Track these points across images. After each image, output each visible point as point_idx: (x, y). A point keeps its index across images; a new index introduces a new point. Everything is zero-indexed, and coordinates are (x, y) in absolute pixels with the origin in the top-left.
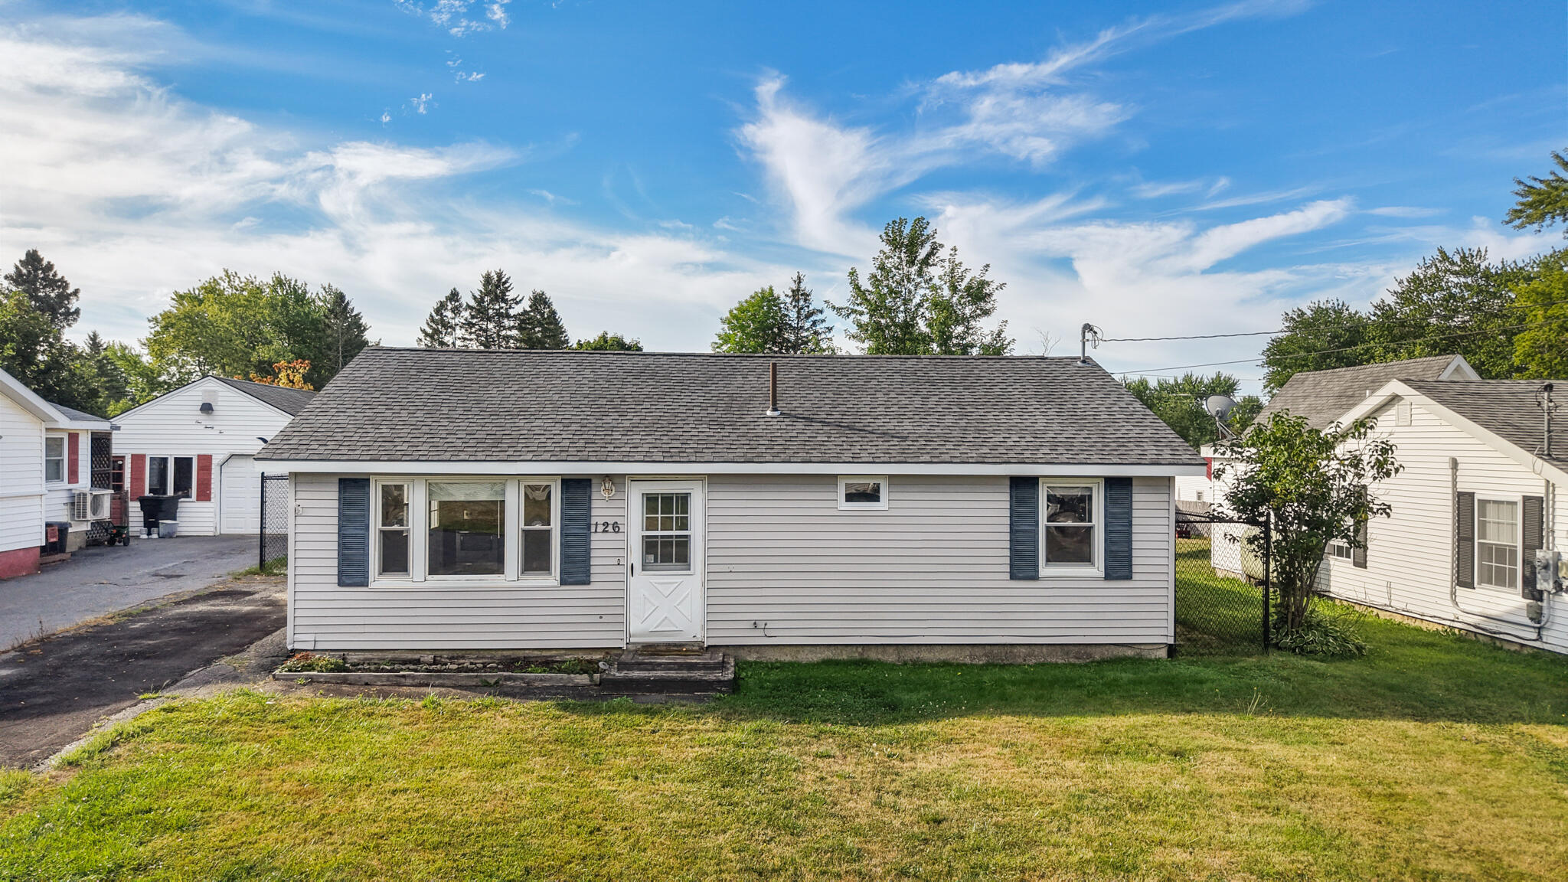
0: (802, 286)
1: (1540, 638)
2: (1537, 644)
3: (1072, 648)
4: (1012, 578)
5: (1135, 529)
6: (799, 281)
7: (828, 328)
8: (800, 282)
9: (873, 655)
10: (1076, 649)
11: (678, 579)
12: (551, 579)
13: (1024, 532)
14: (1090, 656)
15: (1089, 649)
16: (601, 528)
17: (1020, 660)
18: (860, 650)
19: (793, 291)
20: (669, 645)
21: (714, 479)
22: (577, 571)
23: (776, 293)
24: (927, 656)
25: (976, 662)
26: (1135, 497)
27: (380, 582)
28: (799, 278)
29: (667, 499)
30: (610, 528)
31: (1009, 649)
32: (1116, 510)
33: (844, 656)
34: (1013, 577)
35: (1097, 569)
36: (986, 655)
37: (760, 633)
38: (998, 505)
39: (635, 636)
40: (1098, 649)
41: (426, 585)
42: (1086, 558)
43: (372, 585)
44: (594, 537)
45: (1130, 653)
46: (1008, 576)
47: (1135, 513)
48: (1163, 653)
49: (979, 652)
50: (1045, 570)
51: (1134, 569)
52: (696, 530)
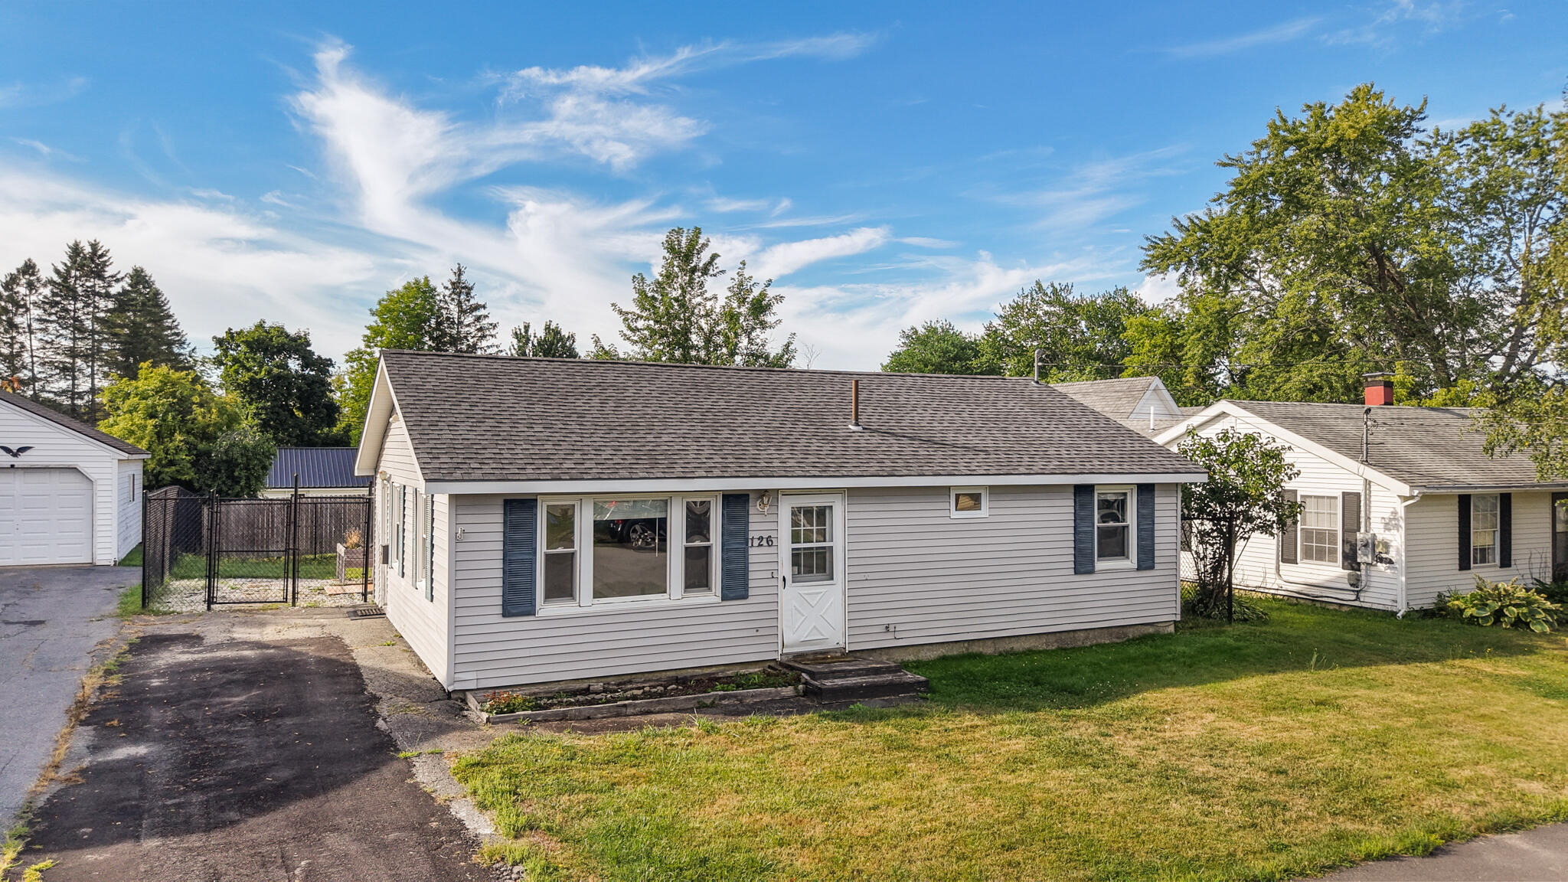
0: (463, 278)
1: (1358, 599)
2: (1357, 603)
3: (1114, 630)
4: (1076, 573)
5: (1157, 527)
6: (460, 273)
7: (491, 324)
8: (460, 275)
9: (975, 649)
10: (1117, 630)
11: (823, 589)
12: (711, 597)
13: (1085, 532)
14: (1126, 635)
15: (1125, 630)
16: (756, 543)
17: (1080, 643)
18: (966, 645)
19: (453, 284)
20: (815, 653)
21: (853, 493)
22: (736, 587)
23: (432, 283)
24: (1018, 646)
25: (1050, 648)
26: (1157, 500)
27: (547, 609)
28: (460, 270)
29: (808, 512)
30: (764, 542)
31: (1072, 634)
32: (1144, 511)
33: (955, 651)
35: (1132, 562)
36: (1056, 641)
37: (890, 636)
38: (1065, 507)
39: (787, 647)
40: (1131, 629)
41: (592, 609)
42: (1121, 552)
43: (540, 613)
44: (751, 551)
45: (1151, 630)
46: (1072, 572)
47: (1157, 514)
48: (1171, 629)
49: (1052, 638)
50: (1100, 565)
51: (1157, 560)
52: (838, 542)
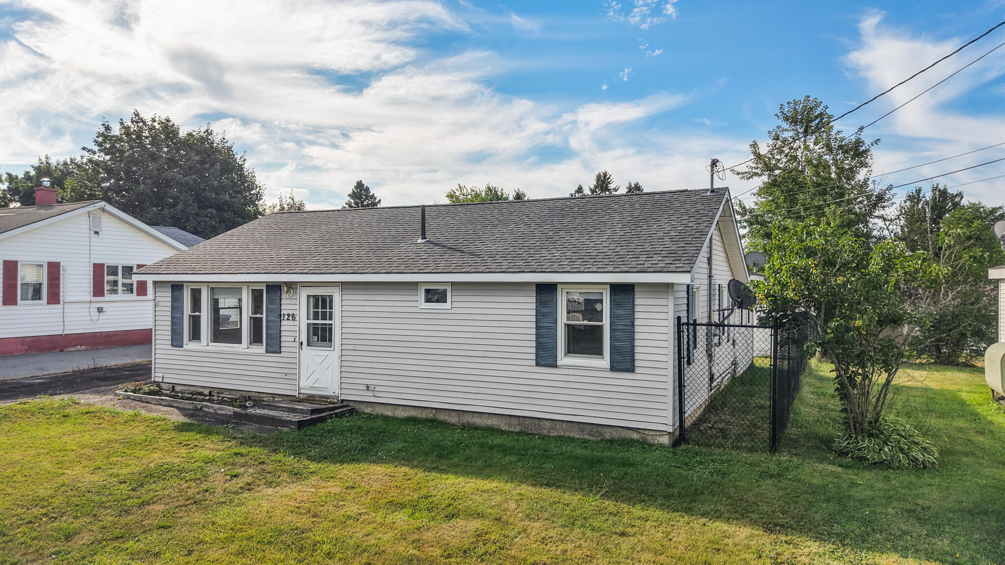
3: (586, 426)
5: (637, 329)
10: (590, 427)
11: (326, 353)
12: (261, 349)
13: (547, 328)
14: (601, 434)
16: (286, 317)
18: (434, 412)
20: (321, 396)
21: (344, 285)
22: (274, 347)
24: (478, 421)
26: (638, 301)
27: (189, 345)
30: (290, 318)
31: (536, 422)
32: (620, 312)
33: (423, 415)
34: (538, 364)
35: (605, 361)
36: (519, 424)
37: (371, 394)
38: (527, 304)
39: (303, 389)
40: (608, 430)
41: (208, 348)
42: (597, 351)
43: (185, 347)
44: (283, 323)
46: (534, 363)
47: (637, 315)
48: (665, 439)
49: (515, 421)
50: (563, 360)
51: (637, 364)
52: (337, 321)
